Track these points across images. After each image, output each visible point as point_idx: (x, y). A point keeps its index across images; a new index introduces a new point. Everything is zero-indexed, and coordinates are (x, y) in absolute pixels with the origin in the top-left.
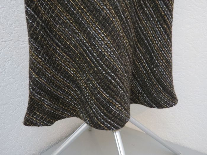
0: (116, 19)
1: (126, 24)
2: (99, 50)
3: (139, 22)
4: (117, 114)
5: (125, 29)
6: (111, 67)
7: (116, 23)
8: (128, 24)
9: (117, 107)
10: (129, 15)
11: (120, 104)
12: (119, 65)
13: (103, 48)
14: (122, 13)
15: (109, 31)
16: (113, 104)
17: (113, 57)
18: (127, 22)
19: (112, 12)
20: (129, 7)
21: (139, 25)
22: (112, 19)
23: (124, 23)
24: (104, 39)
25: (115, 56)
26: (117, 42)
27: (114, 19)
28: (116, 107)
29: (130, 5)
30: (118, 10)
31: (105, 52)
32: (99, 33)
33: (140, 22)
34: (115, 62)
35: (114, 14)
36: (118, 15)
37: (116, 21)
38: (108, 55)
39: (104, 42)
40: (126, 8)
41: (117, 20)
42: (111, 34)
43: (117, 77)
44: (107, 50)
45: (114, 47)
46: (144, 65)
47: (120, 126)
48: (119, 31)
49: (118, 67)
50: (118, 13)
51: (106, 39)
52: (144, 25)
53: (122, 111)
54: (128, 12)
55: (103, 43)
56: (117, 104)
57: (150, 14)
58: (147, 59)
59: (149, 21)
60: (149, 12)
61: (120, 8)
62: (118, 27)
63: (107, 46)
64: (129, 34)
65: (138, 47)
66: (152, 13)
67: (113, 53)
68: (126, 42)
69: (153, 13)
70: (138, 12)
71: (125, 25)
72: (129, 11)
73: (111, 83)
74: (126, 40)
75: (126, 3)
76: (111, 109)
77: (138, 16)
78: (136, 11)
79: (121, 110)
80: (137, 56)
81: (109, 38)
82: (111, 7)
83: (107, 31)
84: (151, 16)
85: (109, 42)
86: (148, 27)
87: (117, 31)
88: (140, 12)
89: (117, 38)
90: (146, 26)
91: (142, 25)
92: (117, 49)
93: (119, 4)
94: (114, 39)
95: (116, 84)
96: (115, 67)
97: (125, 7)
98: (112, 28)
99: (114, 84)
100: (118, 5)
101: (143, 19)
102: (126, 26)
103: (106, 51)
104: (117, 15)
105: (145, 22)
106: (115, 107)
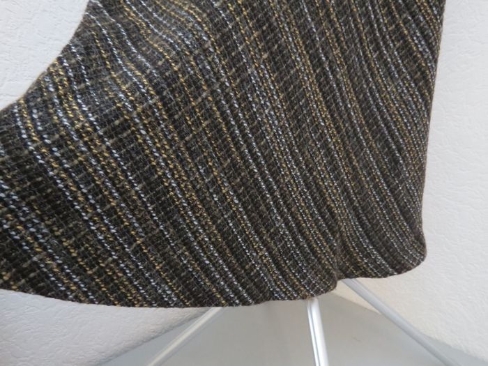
0: (303, 60)
1: (331, 76)
2: (257, 118)
3: (370, 79)
4: (255, 270)
5: (325, 86)
6: (271, 161)
7: (302, 68)
8: (334, 76)
9: (260, 254)
10: (340, 58)
11: (267, 250)
12: (290, 162)
13: (266, 116)
14: (323, 49)
15: (285, 82)
16: (253, 246)
17: (281, 141)
18: (333, 71)
19: (298, 42)
20: (342, 39)
21: (370, 85)
22: (296, 57)
23: (325, 74)
24: (273, 95)
25: (283, 140)
26: (296, 111)
27: (298, 59)
28: (257, 253)
29: (348, 35)
30: (313, 40)
31: (268, 126)
32: (266, 79)
33: (373, 79)
34: (282, 153)
35: (301, 47)
36: (311, 52)
37: (303, 65)
38: (272, 133)
39: (271, 103)
40: (335, 40)
41: (306, 61)
42: (286, 89)
43: (277, 188)
44: (273, 122)
45: (288, 120)
46: (377, 180)
47: (253, 300)
48: (307, 88)
49: (284, 165)
50: (311, 49)
51: (276, 97)
52: (381, 88)
53: (266, 267)
54: (338, 51)
55: (268, 104)
56: (262, 247)
57: (394, 64)
58: (385, 167)
59: (391, 78)
60: (392, 59)
61: (318, 39)
62: (306, 78)
63: (275, 113)
64: (335, 101)
65: (366, 137)
66: (397, 61)
67: (283, 132)
68: (323, 116)
69: (400, 61)
70: (370, 55)
71: (327, 77)
72: (342, 48)
73: (263, 197)
74: (324, 112)
75: (335, 29)
76: (248, 256)
77: (369, 65)
78: (364, 53)
79: (265, 264)
80: (363, 161)
81: (281, 97)
82: (297, 32)
83: (282, 81)
84: (396, 68)
85: (279, 106)
86: (388, 92)
87: (302, 85)
88: (374, 56)
89: (299, 101)
90: (384, 89)
91: (376, 87)
92: (292, 126)
93: (317, 30)
94: (291, 102)
95: (272, 203)
96: (279, 165)
97: (332, 39)
98: (291, 77)
99: (268, 201)
100: (314, 30)
101: (379, 72)
102: (328, 80)
103: (270, 124)
104: (308, 52)
105: (383, 81)
106: (255, 254)
